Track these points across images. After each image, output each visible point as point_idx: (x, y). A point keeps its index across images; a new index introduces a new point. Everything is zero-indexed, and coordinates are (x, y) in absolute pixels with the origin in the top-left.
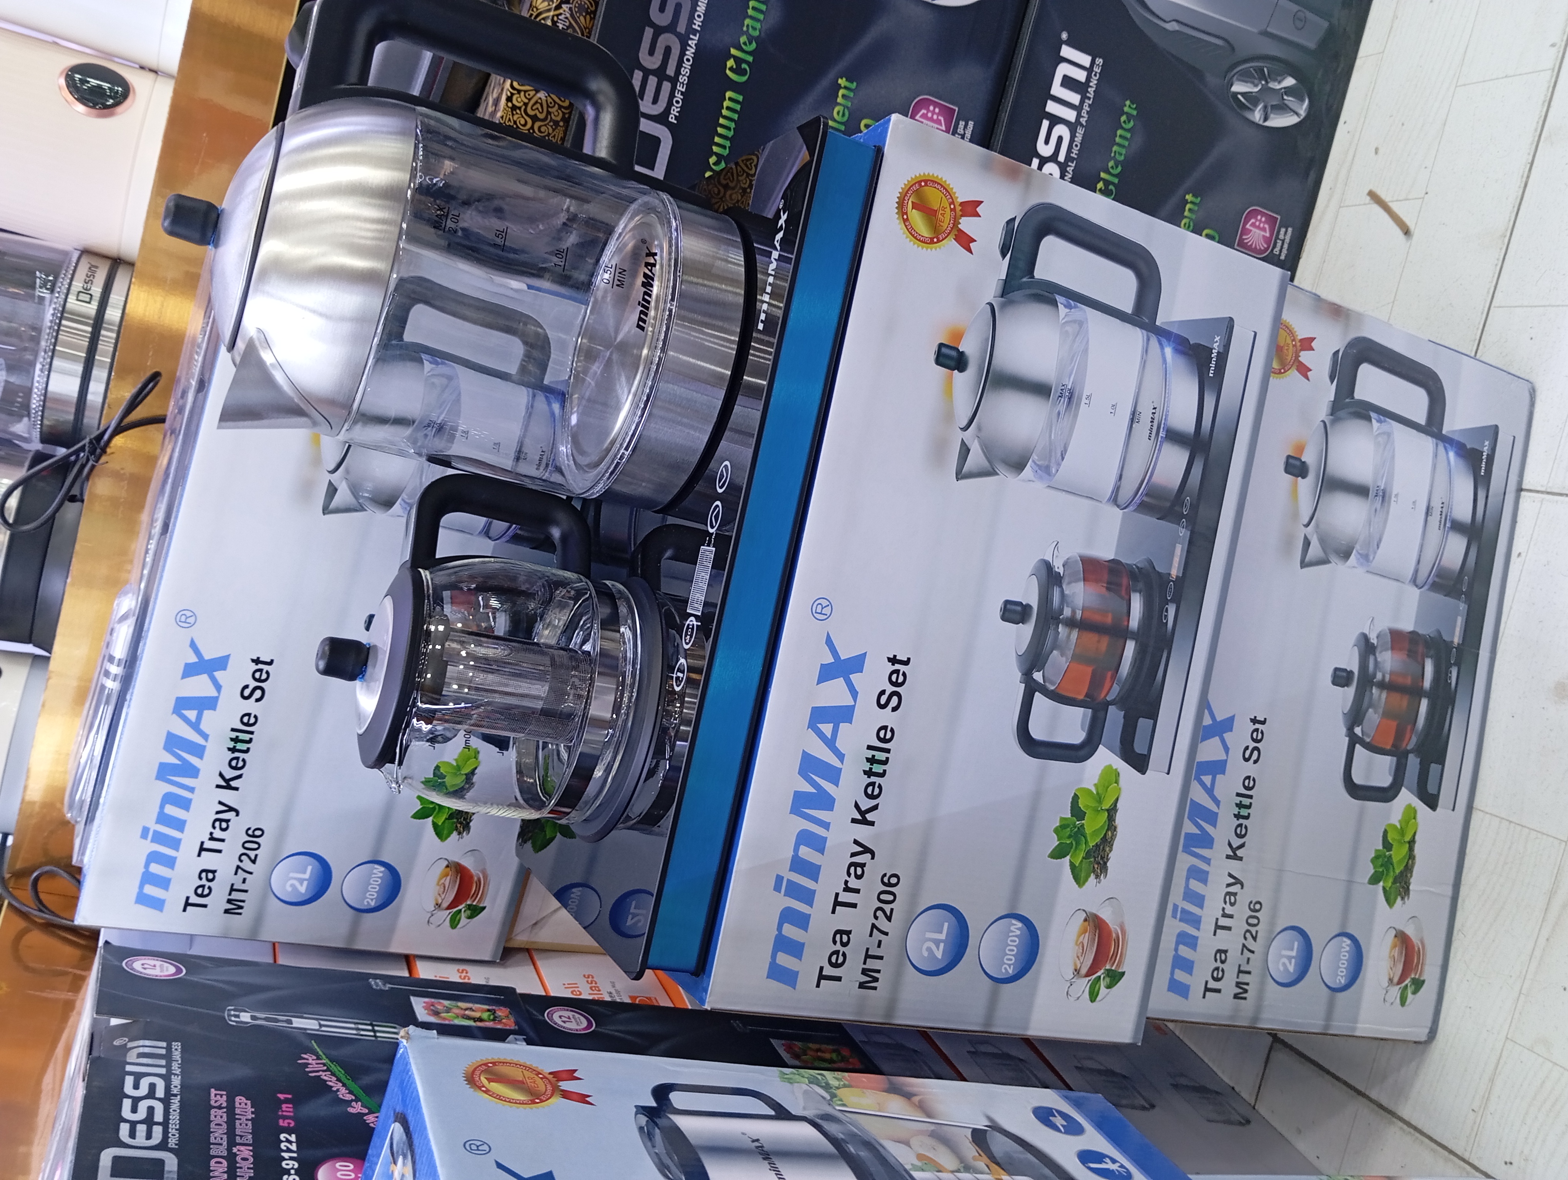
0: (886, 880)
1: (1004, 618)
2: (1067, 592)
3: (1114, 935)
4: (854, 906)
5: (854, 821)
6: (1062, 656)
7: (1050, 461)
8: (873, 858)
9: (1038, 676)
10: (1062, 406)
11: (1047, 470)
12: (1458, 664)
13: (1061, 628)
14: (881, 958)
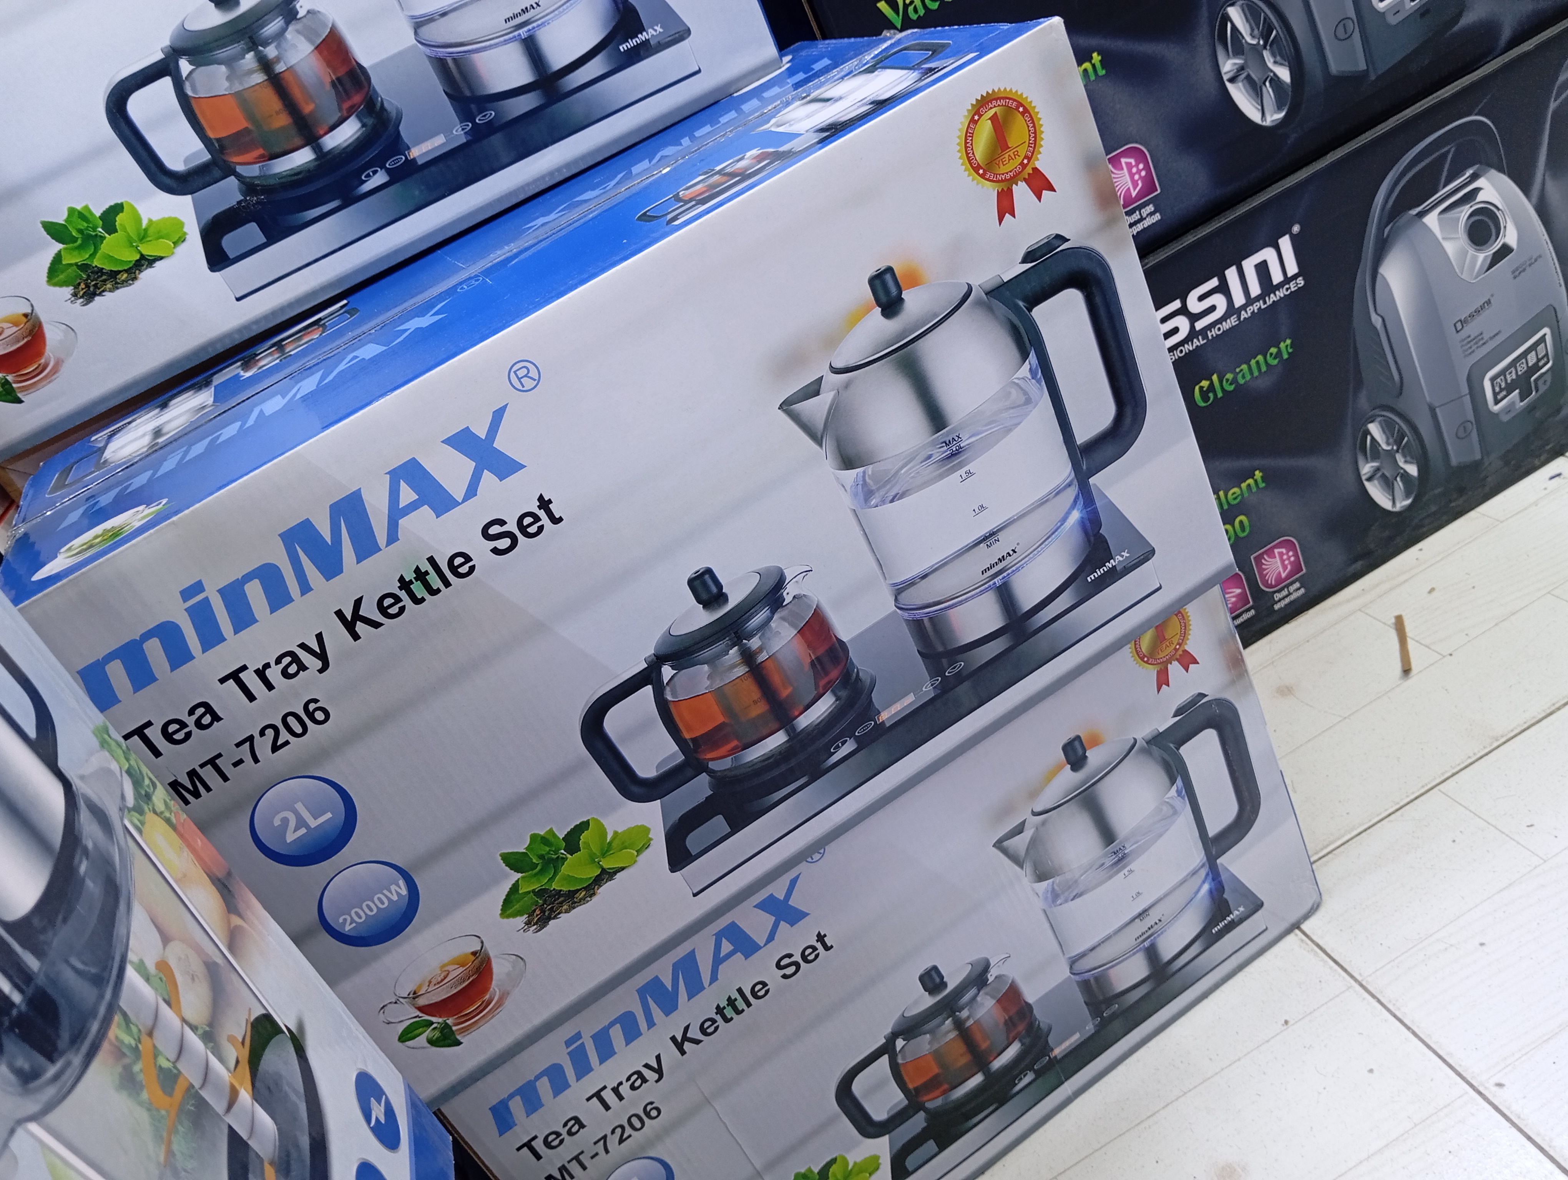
0: (312, 707)
1: (691, 583)
2: (773, 624)
3: (487, 997)
4: (251, 697)
5: (339, 614)
6: (708, 678)
7: (878, 489)
8: (321, 671)
9: (667, 672)
10: (939, 453)
11: (868, 494)
12: (1039, 1074)
13: (734, 651)
14: (225, 778)
